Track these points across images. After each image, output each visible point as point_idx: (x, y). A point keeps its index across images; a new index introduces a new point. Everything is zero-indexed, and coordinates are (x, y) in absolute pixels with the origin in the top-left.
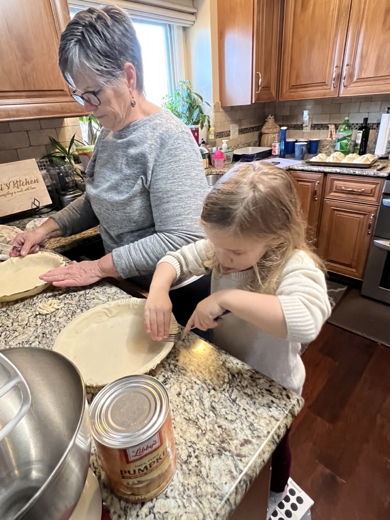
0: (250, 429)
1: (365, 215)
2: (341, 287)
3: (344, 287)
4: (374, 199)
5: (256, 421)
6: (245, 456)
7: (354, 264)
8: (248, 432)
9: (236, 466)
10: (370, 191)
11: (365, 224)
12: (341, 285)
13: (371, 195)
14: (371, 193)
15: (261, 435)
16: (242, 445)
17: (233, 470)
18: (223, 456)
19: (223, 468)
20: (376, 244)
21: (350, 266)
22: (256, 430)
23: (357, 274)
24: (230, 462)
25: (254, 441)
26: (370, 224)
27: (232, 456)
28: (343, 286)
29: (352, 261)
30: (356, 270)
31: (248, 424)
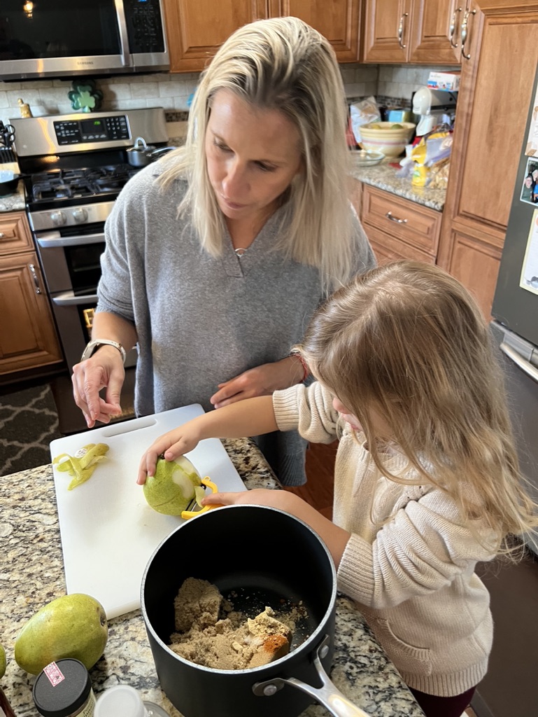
0: (238, 453)
1: (21, 269)
2: (43, 390)
3: (46, 388)
4: (23, 243)
5: (234, 447)
6: (257, 465)
7: (41, 344)
8: (240, 455)
9: (261, 473)
10: (12, 233)
11: (28, 282)
12: (38, 387)
13: (16, 238)
14: (16, 236)
15: (248, 449)
16: (247, 463)
17: (263, 476)
18: (248, 478)
19: (256, 481)
20: (58, 304)
21: (37, 350)
22: (242, 450)
23: (52, 357)
24: (255, 476)
25: (249, 455)
26: (35, 279)
27: (251, 473)
28: (43, 387)
29: (36, 341)
30: (47, 351)
31: (233, 453)
